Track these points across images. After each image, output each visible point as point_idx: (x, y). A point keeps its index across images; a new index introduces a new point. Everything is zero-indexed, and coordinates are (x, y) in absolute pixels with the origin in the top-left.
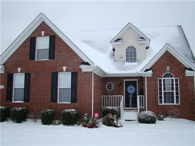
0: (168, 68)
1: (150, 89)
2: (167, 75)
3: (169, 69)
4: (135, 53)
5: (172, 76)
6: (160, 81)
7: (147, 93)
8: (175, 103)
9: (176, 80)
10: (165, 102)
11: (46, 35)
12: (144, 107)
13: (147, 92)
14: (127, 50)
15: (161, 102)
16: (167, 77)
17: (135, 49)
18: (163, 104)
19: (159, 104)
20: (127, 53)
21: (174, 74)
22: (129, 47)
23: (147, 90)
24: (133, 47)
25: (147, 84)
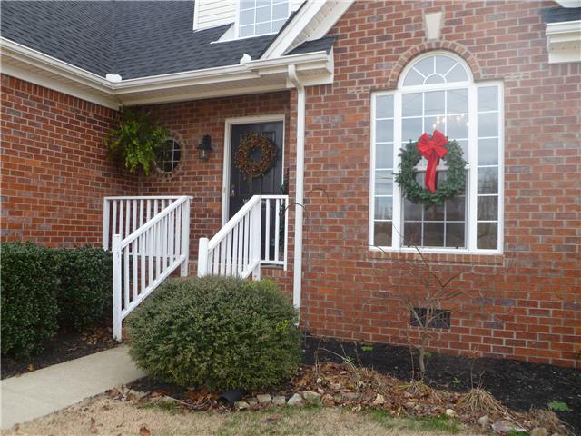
0: (433, 23)
1: (321, 154)
3: (443, 31)
7: (306, 181)
8: (471, 248)
12: (285, 263)
13: (306, 174)
16: (429, 82)
18: (397, 247)
19: (372, 248)
21: (473, 56)
23: (306, 161)
25: (308, 127)
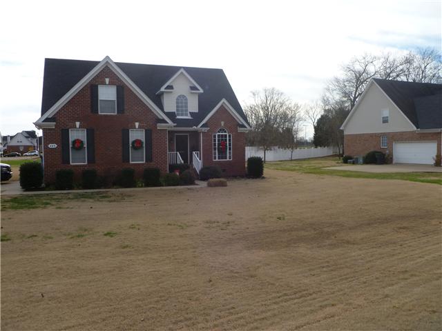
0: (223, 123)
2: (221, 130)
3: (224, 125)
4: (186, 103)
5: (225, 132)
6: (215, 136)
8: (228, 159)
9: (230, 136)
10: (219, 158)
11: (111, 83)
14: (177, 99)
15: (215, 158)
16: (222, 133)
17: (186, 99)
18: (217, 160)
19: (213, 160)
20: (177, 103)
21: (228, 129)
22: (179, 96)
24: (184, 96)
